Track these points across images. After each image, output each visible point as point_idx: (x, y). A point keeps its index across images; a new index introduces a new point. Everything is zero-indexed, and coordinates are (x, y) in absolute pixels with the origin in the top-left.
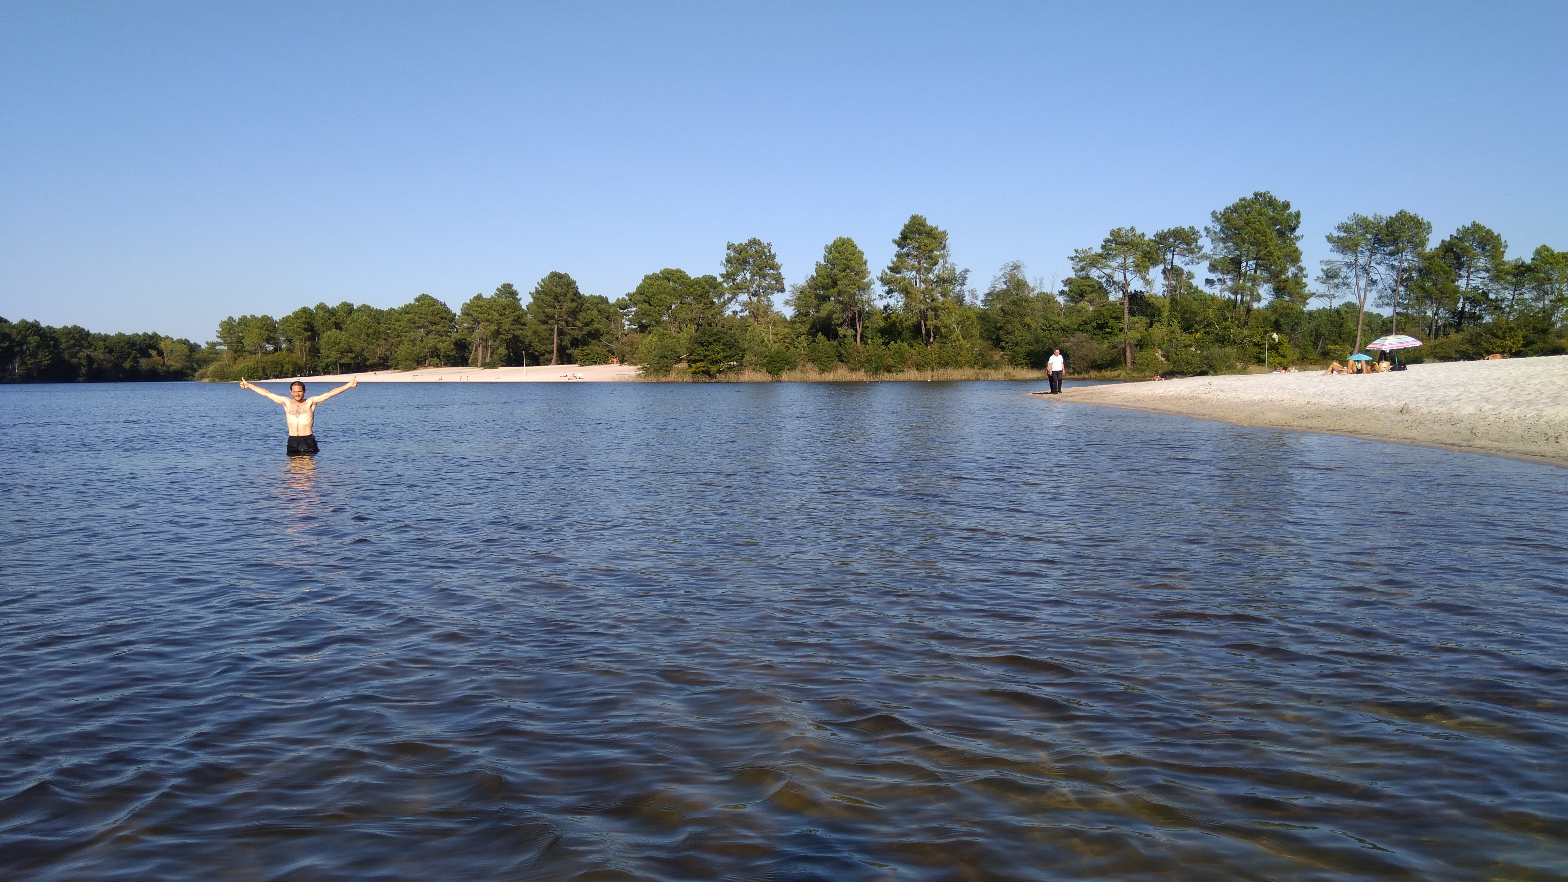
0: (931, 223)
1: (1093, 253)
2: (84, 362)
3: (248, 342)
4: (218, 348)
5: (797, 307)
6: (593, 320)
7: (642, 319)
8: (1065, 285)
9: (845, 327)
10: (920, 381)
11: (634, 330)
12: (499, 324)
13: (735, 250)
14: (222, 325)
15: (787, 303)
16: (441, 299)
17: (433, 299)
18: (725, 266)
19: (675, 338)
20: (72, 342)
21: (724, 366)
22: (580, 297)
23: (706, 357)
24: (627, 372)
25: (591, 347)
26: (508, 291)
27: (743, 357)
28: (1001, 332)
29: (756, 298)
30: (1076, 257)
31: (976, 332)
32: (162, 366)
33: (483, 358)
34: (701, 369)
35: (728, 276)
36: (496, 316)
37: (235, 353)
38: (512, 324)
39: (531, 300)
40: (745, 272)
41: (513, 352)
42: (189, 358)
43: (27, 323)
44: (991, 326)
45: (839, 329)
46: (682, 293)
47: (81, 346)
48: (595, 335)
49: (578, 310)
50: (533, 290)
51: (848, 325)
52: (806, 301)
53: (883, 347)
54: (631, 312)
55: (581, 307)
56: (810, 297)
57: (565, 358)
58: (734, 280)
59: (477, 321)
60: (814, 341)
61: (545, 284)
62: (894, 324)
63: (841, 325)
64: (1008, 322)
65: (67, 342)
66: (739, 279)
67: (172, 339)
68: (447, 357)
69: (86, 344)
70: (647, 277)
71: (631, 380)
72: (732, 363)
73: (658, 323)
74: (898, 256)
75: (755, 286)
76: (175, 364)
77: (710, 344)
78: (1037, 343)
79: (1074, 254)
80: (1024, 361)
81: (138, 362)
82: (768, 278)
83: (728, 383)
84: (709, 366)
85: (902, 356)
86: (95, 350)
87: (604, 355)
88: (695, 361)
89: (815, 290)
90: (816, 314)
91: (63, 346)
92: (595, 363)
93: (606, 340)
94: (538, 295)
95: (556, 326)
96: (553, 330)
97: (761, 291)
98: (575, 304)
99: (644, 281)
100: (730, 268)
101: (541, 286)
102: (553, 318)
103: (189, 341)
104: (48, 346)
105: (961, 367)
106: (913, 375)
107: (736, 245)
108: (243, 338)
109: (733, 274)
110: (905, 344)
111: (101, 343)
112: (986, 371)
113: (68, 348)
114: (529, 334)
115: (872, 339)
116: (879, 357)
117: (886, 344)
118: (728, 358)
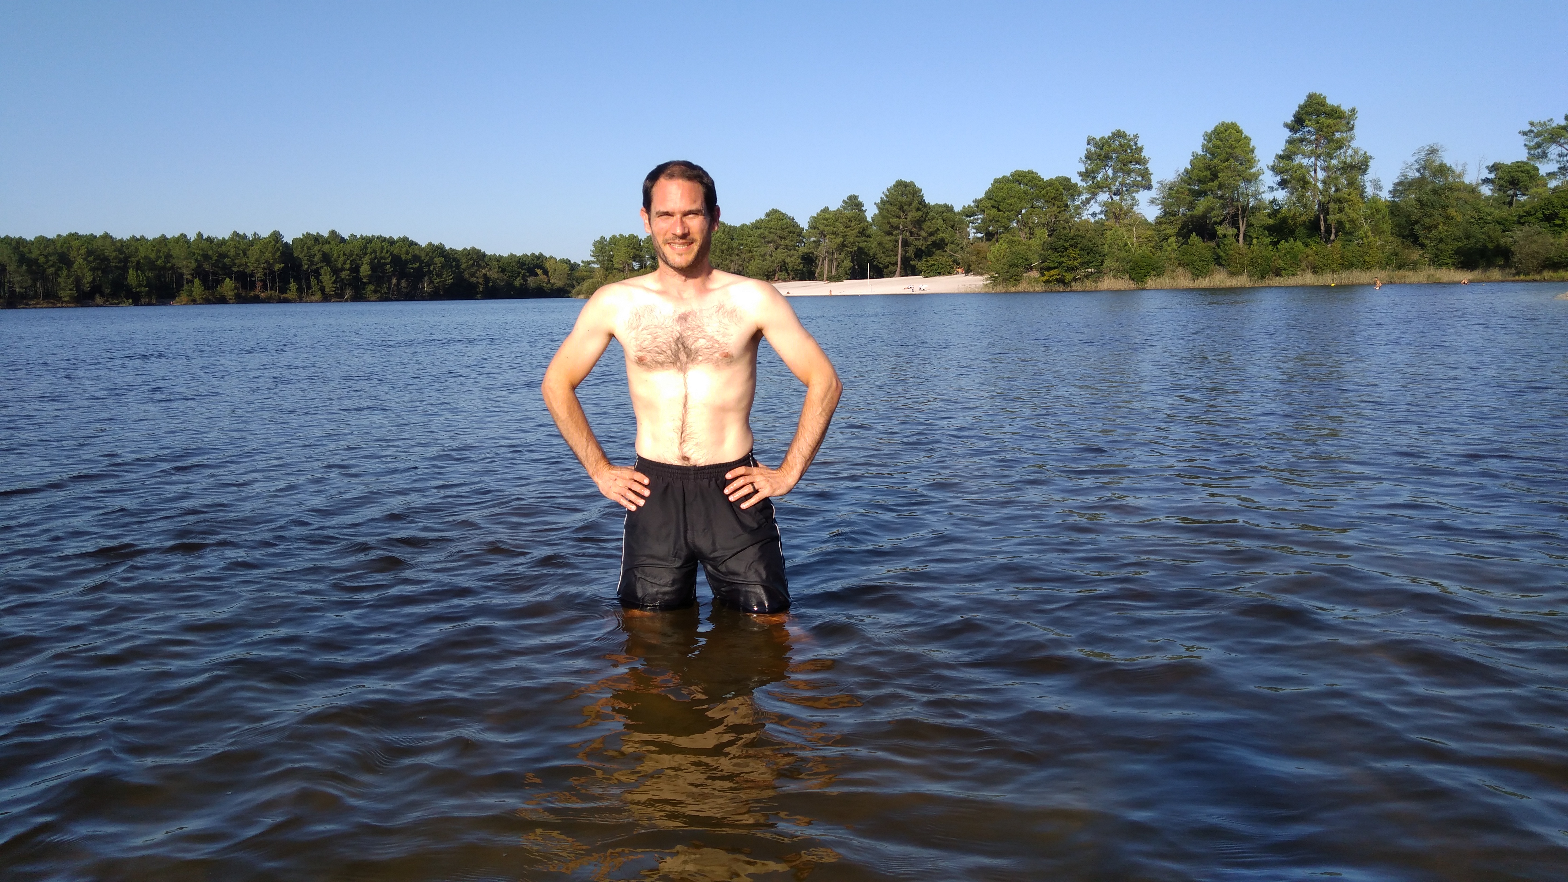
0: (1332, 101)
1: (1554, 125)
2: (481, 280)
3: (617, 260)
4: (593, 265)
5: (1165, 206)
6: (938, 229)
7: (989, 227)
8: (1491, 172)
9: (1224, 225)
10: (1317, 286)
11: (978, 238)
12: (845, 236)
13: (1096, 145)
14: (595, 244)
15: (1152, 202)
16: (790, 214)
17: (782, 213)
18: (1084, 163)
19: (1025, 245)
20: (471, 262)
21: (1081, 273)
22: (925, 206)
23: (1060, 263)
24: (974, 282)
25: (934, 257)
26: (854, 203)
27: (1102, 263)
28: (1416, 227)
29: (1118, 197)
30: (1531, 131)
31: (1387, 227)
32: (547, 284)
33: (828, 272)
34: (1055, 277)
35: (1085, 175)
36: (842, 228)
37: (607, 270)
38: (857, 237)
39: (876, 211)
40: (1107, 168)
41: (858, 264)
42: (570, 275)
43: (434, 245)
44: (1403, 221)
45: (1217, 228)
46: (1033, 196)
47: (479, 266)
48: (940, 245)
49: (923, 219)
50: (879, 201)
51: (1229, 223)
52: (1178, 198)
53: (1271, 247)
54: (978, 219)
55: (926, 216)
56: (1183, 193)
57: (909, 270)
58: (1094, 178)
59: (823, 234)
60: (1186, 243)
61: (890, 193)
62: (1284, 220)
63: (1220, 223)
64: (1425, 214)
65: (467, 262)
66: (1100, 177)
67: (555, 259)
68: (795, 271)
69: (483, 264)
70: (997, 181)
71: (977, 290)
72: (1089, 270)
73: (1006, 229)
74: (1290, 142)
75: (1117, 184)
76: (557, 281)
77: (1066, 249)
78: (1468, 238)
79: (1528, 128)
80: (1450, 261)
81: (526, 280)
82: (1133, 175)
83: (1084, 291)
84: (1064, 274)
85: (1294, 257)
86: (490, 269)
87: (949, 265)
88: (1049, 269)
89: (1189, 184)
90: (1189, 213)
91: (463, 266)
92: (939, 274)
93: (951, 250)
94: (883, 206)
95: (901, 237)
96: (897, 241)
97: (1124, 189)
98: (920, 213)
99: (993, 185)
100: (1089, 165)
101: (887, 196)
102: (897, 228)
103: (569, 261)
104: (451, 266)
105: (1368, 269)
106: (1309, 278)
107: (1098, 139)
108: (613, 256)
109: (1093, 172)
110: (1299, 243)
111: (495, 263)
112: (1401, 273)
113: (468, 268)
114: (873, 246)
115: (1257, 238)
116: (1266, 259)
117: (1275, 244)
118: (1087, 264)
